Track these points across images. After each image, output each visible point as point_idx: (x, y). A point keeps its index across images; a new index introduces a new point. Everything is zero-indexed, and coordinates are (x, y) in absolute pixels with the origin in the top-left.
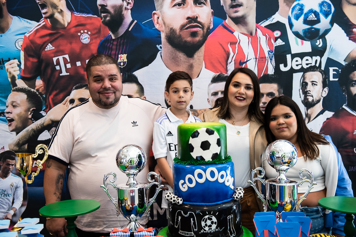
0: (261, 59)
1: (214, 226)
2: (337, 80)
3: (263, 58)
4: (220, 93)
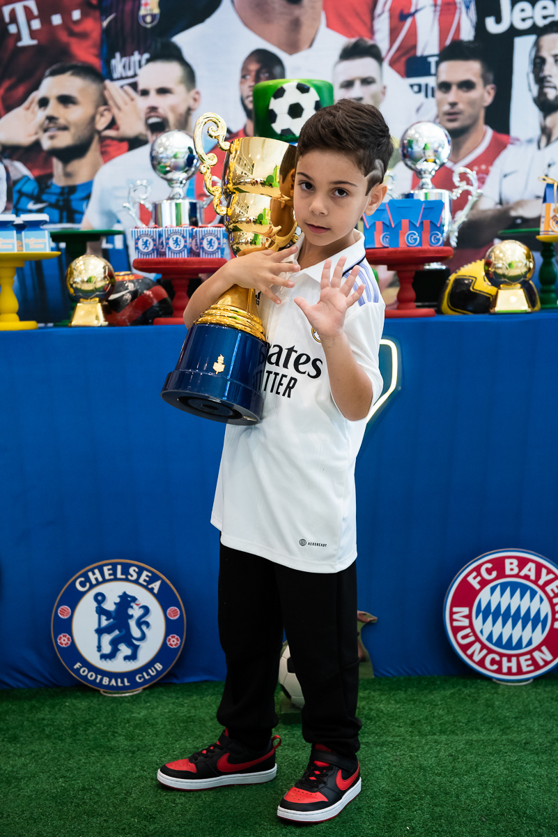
0: (446, 8)
3: (449, 4)
4: (357, 84)
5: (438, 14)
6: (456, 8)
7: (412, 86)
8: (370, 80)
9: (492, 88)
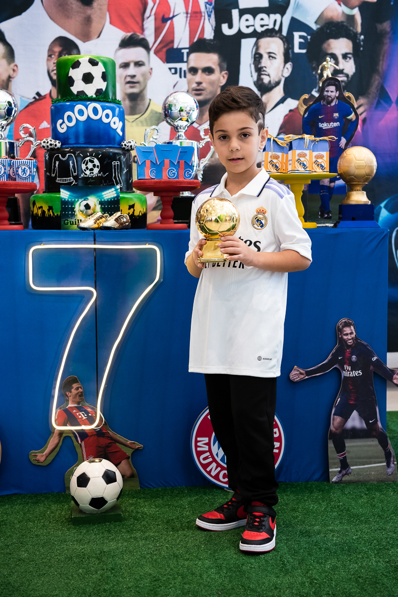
0: (194, 15)
1: (96, 171)
2: (304, 51)
3: (196, 13)
4: (132, 65)
5: (188, 19)
6: (201, 16)
7: (170, 69)
8: (141, 63)
9: (226, 73)
